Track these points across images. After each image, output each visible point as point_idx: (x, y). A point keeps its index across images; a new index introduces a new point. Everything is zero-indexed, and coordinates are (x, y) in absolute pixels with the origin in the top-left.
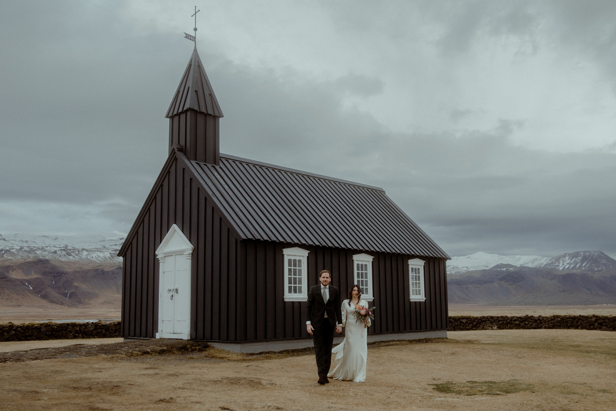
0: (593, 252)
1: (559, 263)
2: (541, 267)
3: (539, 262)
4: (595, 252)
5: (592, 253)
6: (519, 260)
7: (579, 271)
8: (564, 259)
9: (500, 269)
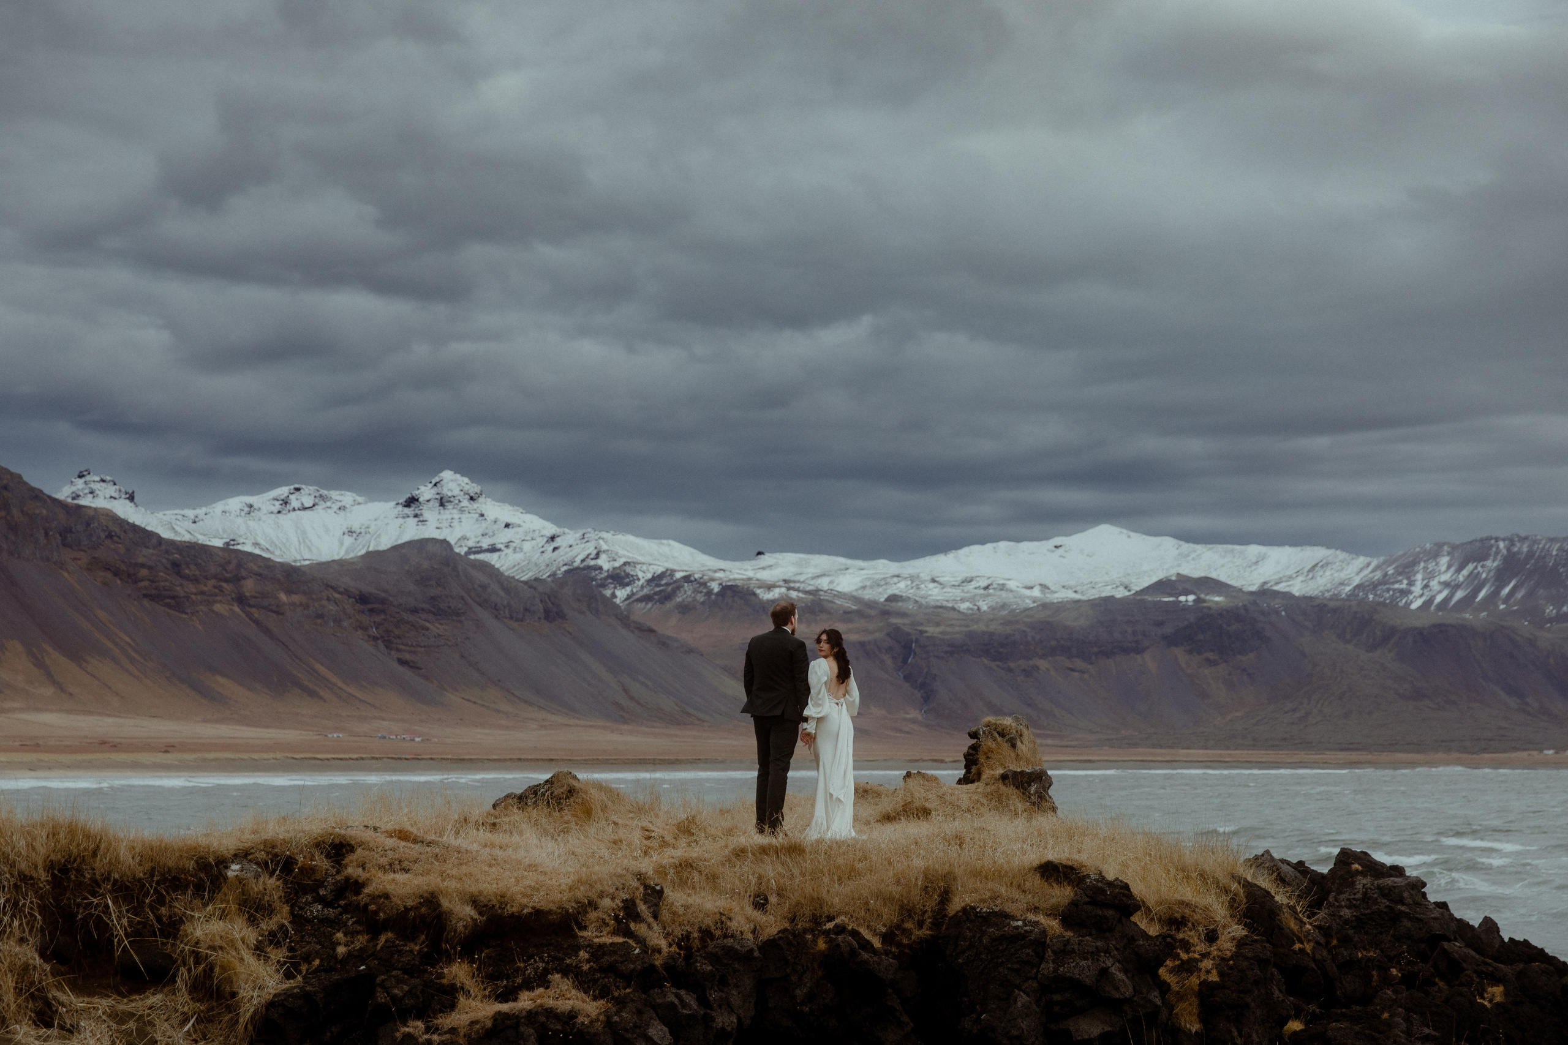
0: (1543, 542)
1: (1411, 583)
2: (1339, 594)
3: (1336, 575)
4: (1553, 540)
5: (1541, 546)
6: (1257, 563)
7: (1484, 614)
8: (1431, 566)
9: (1171, 599)
